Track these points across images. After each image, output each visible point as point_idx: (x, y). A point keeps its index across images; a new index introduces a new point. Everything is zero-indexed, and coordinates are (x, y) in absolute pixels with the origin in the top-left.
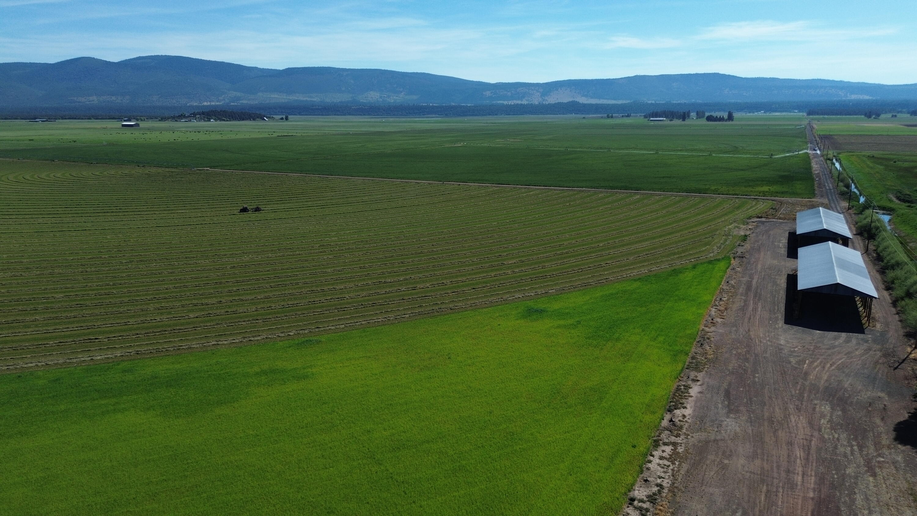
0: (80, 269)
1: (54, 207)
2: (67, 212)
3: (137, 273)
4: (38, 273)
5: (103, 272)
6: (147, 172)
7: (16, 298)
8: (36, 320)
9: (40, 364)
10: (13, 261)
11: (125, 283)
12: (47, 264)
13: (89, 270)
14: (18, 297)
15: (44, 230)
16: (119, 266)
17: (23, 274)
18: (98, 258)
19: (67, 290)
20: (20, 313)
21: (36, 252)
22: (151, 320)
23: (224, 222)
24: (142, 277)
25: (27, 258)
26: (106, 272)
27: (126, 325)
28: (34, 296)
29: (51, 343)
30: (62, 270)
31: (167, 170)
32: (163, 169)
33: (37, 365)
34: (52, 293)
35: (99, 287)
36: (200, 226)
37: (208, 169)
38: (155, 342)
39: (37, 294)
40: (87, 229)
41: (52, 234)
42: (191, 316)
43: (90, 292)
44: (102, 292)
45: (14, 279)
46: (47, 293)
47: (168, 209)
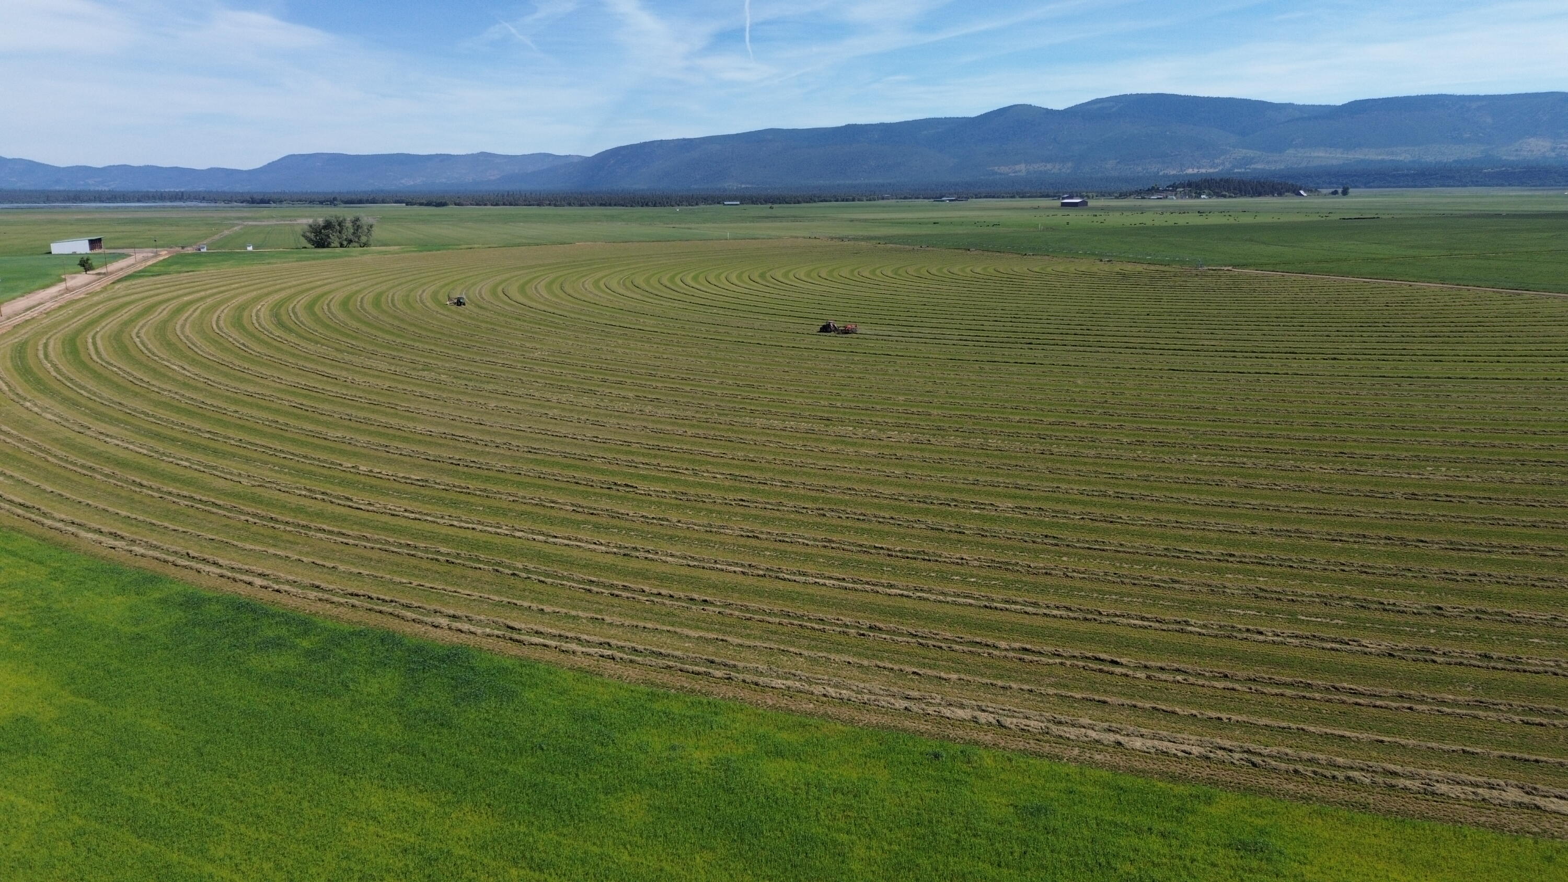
0: (1038, 446)
1: (976, 318)
2: (998, 329)
3: (1162, 474)
4: (959, 441)
5: (1086, 460)
6: (1117, 269)
7: (922, 493)
8: (962, 562)
9: (983, 717)
10: (915, 410)
11: (1143, 497)
12: (974, 424)
13: (1055, 449)
14: (926, 493)
15: (964, 358)
16: (1117, 449)
17: (933, 440)
18: (1067, 424)
19: (1018, 491)
20: (929, 533)
21: (953, 398)
22: (1248, 630)
23: (1320, 373)
24: (1178, 486)
25: (938, 408)
26: (1091, 460)
27: (1182, 631)
28: (955, 496)
29: (1003, 644)
30: (1003, 441)
31: (1152, 267)
32: (1145, 266)
33: (975, 720)
34: (990, 494)
35: (1085, 498)
36: (1268, 378)
37: (1230, 268)
38: (1293, 726)
39: (960, 491)
40: (1037, 362)
41: (977, 366)
43: (1071, 509)
44: (1097, 511)
45: (917, 449)
46: (978, 493)
47: (1180, 336)
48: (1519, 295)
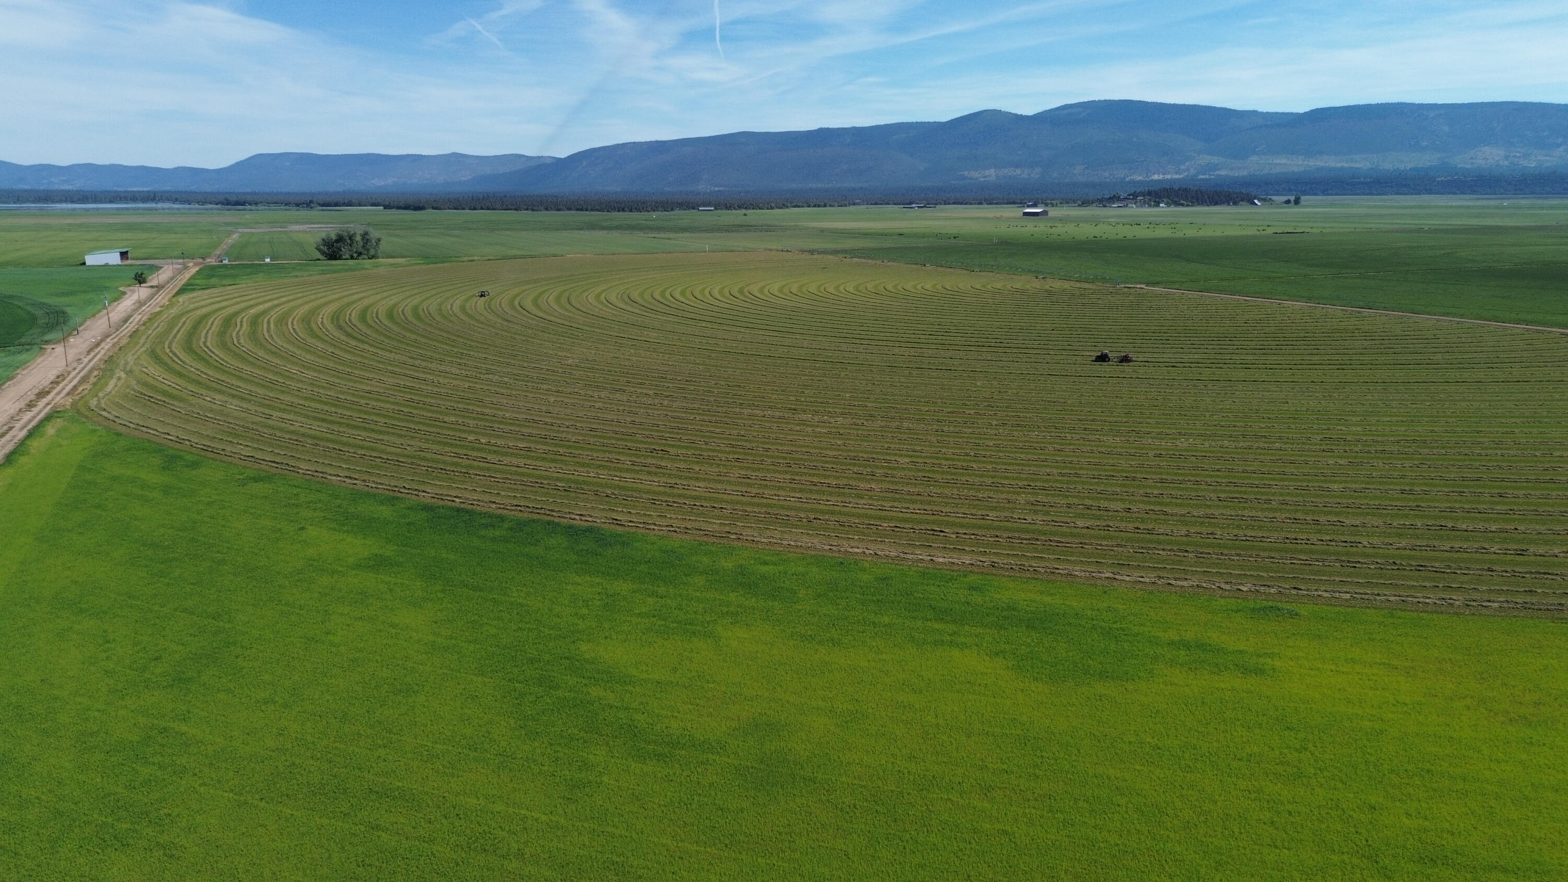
0: (935, 427)
1: (916, 332)
2: (930, 341)
3: (1009, 443)
4: (883, 424)
5: (964, 435)
6: (1047, 287)
7: (853, 454)
8: (871, 490)
9: (867, 552)
10: (856, 403)
11: (990, 456)
12: (896, 413)
13: (946, 429)
14: (855, 455)
15: (898, 365)
16: (987, 429)
17: (865, 423)
18: (960, 413)
19: (914, 453)
20: (854, 475)
21: (885, 395)
22: (1019, 519)
23: (1155, 377)
24: (1016, 450)
25: (873, 402)
26: (966, 435)
27: (983, 519)
28: (874, 456)
29: (886, 525)
30: (913, 423)
31: (1078, 285)
32: (1072, 283)
33: (864, 553)
34: (896, 455)
35: (955, 457)
36: (1115, 381)
37: (1143, 286)
38: (1020, 553)
39: (878, 453)
40: (952, 368)
41: (907, 372)
42: (1080, 523)
43: (944, 462)
44: (959, 464)
45: (854, 429)
46: (890, 454)
47: (1070, 347)
48: (1359, 312)
